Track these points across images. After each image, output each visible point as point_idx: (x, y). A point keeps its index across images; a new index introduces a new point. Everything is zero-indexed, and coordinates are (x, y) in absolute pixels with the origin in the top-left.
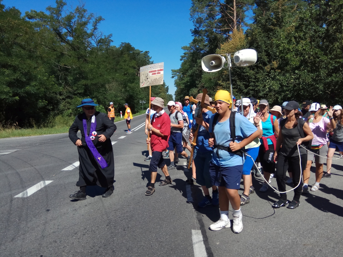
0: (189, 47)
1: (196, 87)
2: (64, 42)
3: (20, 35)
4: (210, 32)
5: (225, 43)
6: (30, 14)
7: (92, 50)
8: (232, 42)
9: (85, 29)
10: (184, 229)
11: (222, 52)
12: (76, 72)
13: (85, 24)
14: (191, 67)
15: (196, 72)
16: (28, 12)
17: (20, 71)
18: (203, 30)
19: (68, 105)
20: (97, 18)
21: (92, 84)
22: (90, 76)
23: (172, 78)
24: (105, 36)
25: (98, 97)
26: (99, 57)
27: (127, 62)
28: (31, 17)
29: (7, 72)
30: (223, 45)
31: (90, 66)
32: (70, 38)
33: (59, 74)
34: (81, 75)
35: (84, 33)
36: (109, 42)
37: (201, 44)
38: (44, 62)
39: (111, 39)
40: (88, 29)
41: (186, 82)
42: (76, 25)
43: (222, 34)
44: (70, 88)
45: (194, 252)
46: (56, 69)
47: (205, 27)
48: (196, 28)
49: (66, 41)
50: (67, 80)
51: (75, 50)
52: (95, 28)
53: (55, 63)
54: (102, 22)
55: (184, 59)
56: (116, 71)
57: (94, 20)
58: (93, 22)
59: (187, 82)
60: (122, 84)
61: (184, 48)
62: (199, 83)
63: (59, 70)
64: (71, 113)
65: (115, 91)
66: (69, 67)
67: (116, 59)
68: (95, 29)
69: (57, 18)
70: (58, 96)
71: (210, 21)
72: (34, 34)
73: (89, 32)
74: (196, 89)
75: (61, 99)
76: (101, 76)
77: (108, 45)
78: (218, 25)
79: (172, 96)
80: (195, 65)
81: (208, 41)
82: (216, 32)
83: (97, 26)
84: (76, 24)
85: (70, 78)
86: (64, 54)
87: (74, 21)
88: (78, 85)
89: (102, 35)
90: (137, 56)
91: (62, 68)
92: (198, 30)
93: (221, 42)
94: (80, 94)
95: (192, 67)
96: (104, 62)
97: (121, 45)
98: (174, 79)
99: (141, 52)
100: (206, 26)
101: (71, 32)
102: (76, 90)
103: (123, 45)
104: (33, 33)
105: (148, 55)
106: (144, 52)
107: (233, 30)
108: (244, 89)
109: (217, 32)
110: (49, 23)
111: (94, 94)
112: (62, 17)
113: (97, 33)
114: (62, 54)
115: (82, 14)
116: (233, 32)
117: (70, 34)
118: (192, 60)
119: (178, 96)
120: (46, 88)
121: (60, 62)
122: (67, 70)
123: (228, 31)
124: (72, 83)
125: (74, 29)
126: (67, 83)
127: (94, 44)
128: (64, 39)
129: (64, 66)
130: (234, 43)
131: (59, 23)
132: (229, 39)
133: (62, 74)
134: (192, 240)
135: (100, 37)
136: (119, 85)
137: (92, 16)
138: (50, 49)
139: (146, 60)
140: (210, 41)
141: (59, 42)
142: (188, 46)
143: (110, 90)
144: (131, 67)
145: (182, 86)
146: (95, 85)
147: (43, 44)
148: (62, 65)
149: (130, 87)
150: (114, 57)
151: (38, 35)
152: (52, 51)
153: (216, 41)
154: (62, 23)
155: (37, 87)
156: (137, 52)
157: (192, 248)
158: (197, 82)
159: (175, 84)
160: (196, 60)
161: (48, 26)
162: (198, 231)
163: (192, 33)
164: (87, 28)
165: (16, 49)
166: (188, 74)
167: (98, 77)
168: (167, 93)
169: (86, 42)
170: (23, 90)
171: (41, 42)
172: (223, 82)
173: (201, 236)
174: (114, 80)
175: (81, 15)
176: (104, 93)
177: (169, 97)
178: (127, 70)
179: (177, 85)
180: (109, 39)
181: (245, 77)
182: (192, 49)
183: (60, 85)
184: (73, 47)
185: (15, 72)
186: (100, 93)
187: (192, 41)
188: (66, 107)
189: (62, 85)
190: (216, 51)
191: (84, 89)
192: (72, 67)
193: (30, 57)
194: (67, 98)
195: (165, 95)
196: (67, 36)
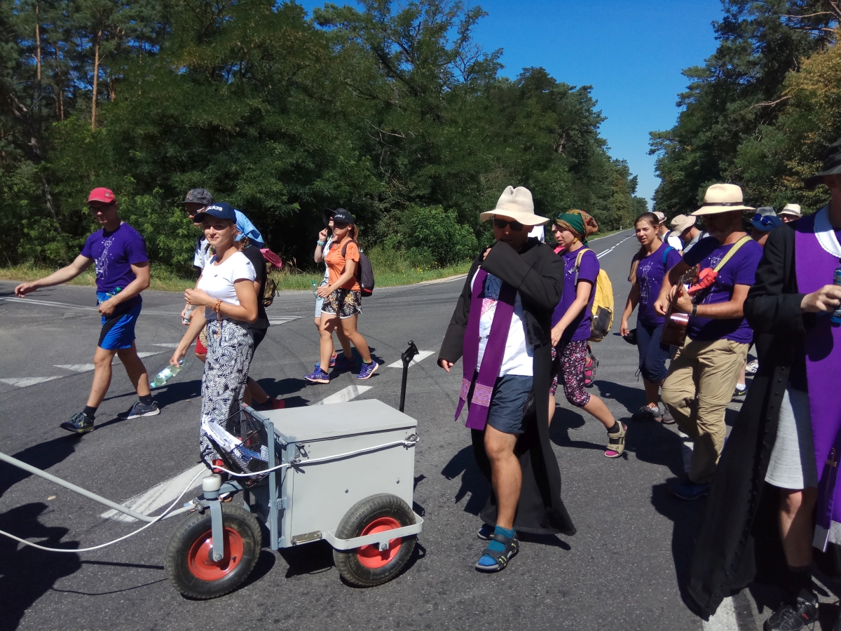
0: (704, 71)
1: (719, 178)
2: (392, 77)
3: (304, 64)
4: (771, 24)
5: (814, 56)
6: (324, 14)
7: (454, 91)
8: (838, 49)
9: (442, 41)
11: (805, 78)
12: (414, 147)
13: (442, 28)
14: (708, 122)
15: (723, 136)
16: (319, 9)
17: (304, 146)
18: (749, 20)
19: (394, 223)
20: (470, 13)
21: (449, 173)
22: (446, 154)
23: (649, 154)
24: (485, 55)
25: (461, 206)
26: (467, 108)
27: (534, 118)
28: (324, 21)
29: (279, 148)
30: (808, 59)
31: (448, 130)
32: (407, 67)
33: (379, 152)
34: (428, 154)
35: (438, 51)
36: (495, 69)
37: (739, 59)
38: (350, 124)
39: (499, 61)
40: (447, 41)
41: (690, 163)
42: (420, 34)
43: (806, 29)
44: (400, 183)
46: (373, 140)
47: (757, 14)
48: (728, 17)
49: (399, 74)
50: (396, 166)
51: (416, 95)
52: (463, 36)
53: (372, 128)
54: (480, 20)
55: (687, 101)
57: (463, 18)
58: (461, 21)
59: (694, 163)
60: (518, 172)
61: (689, 73)
62: (729, 166)
63: (380, 143)
64: (400, 242)
66: (400, 134)
67: (508, 110)
68: (464, 38)
69: (379, 20)
70: (376, 203)
72: (332, 59)
73: (449, 47)
75: (381, 210)
76: (470, 154)
77: (492, 76)
78: (797, 6)
79: (645, 202)
80: (721, 119)
81: (762, 49)
82: (787, 25)
83: (468, 32)
84: (421, 31)
85: (402, 162)
86: (391, 104)
87: (418, 24)
88: (419, 177)
89: (479, 53)
90: (559, 101)
91: (386, 138)
92: (734, 21)
94: (421, 198)
95: (711, 124)
96: (479, 118)
97: (521, 75)
98: (655, 157)
99: (572, 88)
100: (761, 9)
101: (411, 52)
102: (415, 188)
103: (528, 74)
104: (330, 59)
105: (589, 95)
106: (577, 88)
109: (792, 24)
110: (362, 32)
111: (451, 199)
112: (392, 16)
113: (467, 49)
114: (388, 105)
115: (437, 5)
117: (407, 56)
118: (713, 106)
119: (662, 203)
120: (354, 185)
121: (382, 125)
122: (396, 141)
123: (826, 20)
124: (406, 173)
125: (418, 43)
126: (395, 174)
127: (459, 76)
128: (394, 69)
129: (392, 132)
131: (385, 31)
132: (827, 43)
133: (386, 152)
135: (475, 59)
136: (510, 175)
137: (458, 8)
138: (364, 94)
139: (581, 109)
140: (768, 50)
141: (382, 76)
142: (702, 65)
143: (488, 188)
144: (543, 128)
145: (679, 176)
146: (456, 176)
147: (349, 83)
148: (386, 130)
150: (502, 107)
151: (342, 62)
152: (367, 99)
153: (787, 49)
154: (391, 29)
155: (334, 183)
156: (562, 89)
158: (722, 164)
159: (657, 170)
160: (724, 103)
161: (359, 41)
163: (716, 32)
164: (445, 37)
165: (295, 97)
166: (696, 142)
167: (464, 156)
168: (633, 196)
169: (441, 73)
170: (309, 189)
171: (345, 79)
172: (803, 165)
174: (498, 164)
175: (433, 8)
176: (475, 197)
177: (635, 204)
178: (533, 138)
179: (663, 172)
180: (495, 61)
182: (712, 74)
183: (380, 176)
184: (413, 88)
185: (294, 150)
186: (465, 195)
187: (714, 52)
188: (391, 229)
189: (384, 177)
190: (785, 77)
191: (432, 187)
192: (407, 135)
193: (324, 114)
194: (394, 208)
195: (627, 198)
196: (400, 61)
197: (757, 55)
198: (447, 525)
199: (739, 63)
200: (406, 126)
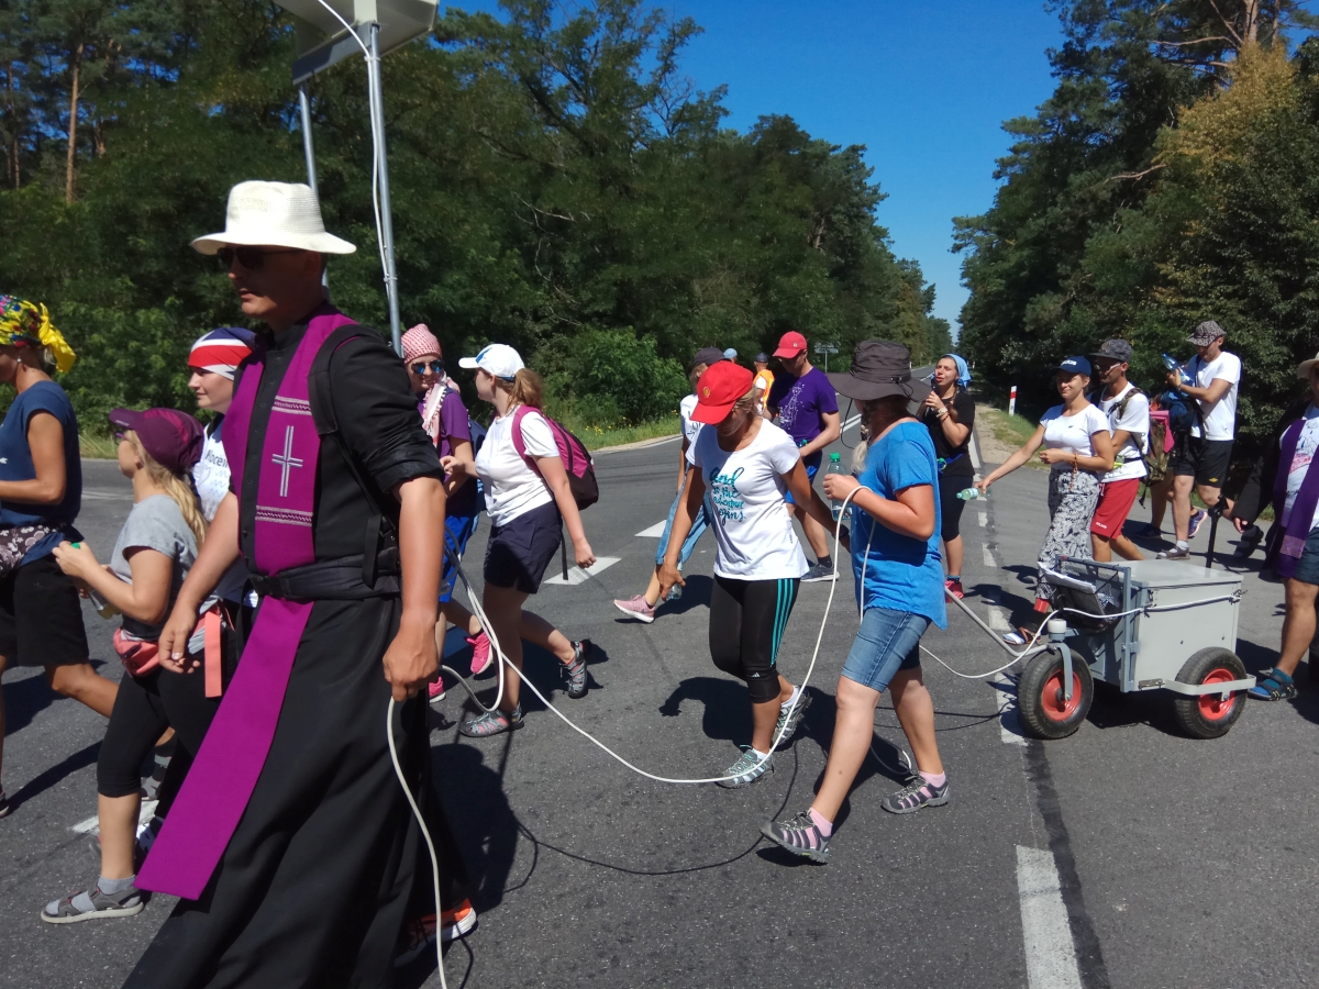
0: (1035, 124)
1: (1057, 289)
2: (555, 125)
3: (412, 102)
4: (1135, 55)
5: (1199, 104)
6: (445, 25)
7: (652, 149)
8: (1234, 95)
9: (632, 71)
10: (984, 838)
11: (1186, 138)
12: (589, 237)
13: (633, 50)
14: (1041, 203)
15: (1063, 225)
17: (413, 232)
18: (1102, 48)
19: (558, 355)
20: (676, 28)
21: (644, 278)
22: (639, 249)
23: (953, 252)
24: (700, 94)
25: (662, 329)
26: (673, 177)
27: (777, 193)
28: (445, 36)
29: (371, 235)
30: (1190, 108)
31: (642, 211)
32: (577, 110)
33: (533, 243)
34: (611, 247)
35: (627, 87)
36: (715, 117)
37: (1088, 106)
38: (488, 199)
39: (722, 103)
40: (640, 72)
41: (1014, 266)
42: (598, 60)
43: (1187, 64)
44: (567, 292)
45: (1021, 925)
46: (525, 224)
47: (1114, 39)
48: (1070, 43)
49: (564, 121)
50: (562, 265)
51: (592, 154)
52: (666, 64)
53: (521, 205)
54: (692, 40)
55: (1009, 170)
56: (732, 228)
57: (665, 35)
58: (663, 41)
59: (1020, 266)
60: (752, 277)
61: (1013, 127)
62: (1073, 271)
63: (534, 228)
64: (567, 386)
65: (723, 307)
66: (566, 215)
67: (737, 181)
68: (668, 67)
69: (534, 36)
70: (529, 324)
71: (1136, 11)
72: (457, 96)
73: (644, 81)
74: (1055, 298)
75: (536, 334)
76: (677, 248)
77: (710, 128)
78: (1174, 27)
79: (947, 326)
80: (1060, 198)
81: (1122, 92)
82: (1158, 56)
83: (673, 58)
84: (600, 55)
85: (570, 259)
86: (552, 168)
87: (594, 43)
88: (597, 284)
89: (690, 91)
90: (814, 168)
91: (544, 221)
92: (1079, 49)
93: (1180, 97)
94: (600, 316)
95: (1045, 207)
96: (692, 193)
97: (756, 126)
98: (960, 257)
99: (834, 149)
100: (1119, 32)
101: (584, 87)
102: (592, 301)
103: (766, 126)
104: (455, 96)
105: (861, 160)
106: (843, 149)
107: (1237, 43)
108: (1278, 301)
109: (1165, 55)
110: (506, 55)
111: (648, 318)
112: (553, 29)
113: (671, 85)
114: (548, 170)
115: (624, 15)
116: (1238, 53)
117: (577, 92)
118: (1048, 178)
119: (971, 327)
120: (493, 295)
121: (539, 201)
122: (561, 226)
123: (1217, 49)
124: (577, 276)
125: (594, 74)
126: (559, 277)
127: (659, 126)
128: (557, 114)
129: (553, 212)
130: (1244, 100)
131: (543, 53)
132: (1217, 85)
133: (545, 243)
134: (1015, 882)
135: (684, 100)
136: (740, 283)
137: (658, 20)
138: (509, 152)
139: (849, 180)
140: (1130, 94)
141: (538, 123)
142: (1033, 115)
143: (705, 302)
144: (790, 210)
145: (996, 285)
146: (655, 281)
147: (485, 133)
148: (545, 209)
149: (781, 291)
150: (726, 176)
151: (473, 101)
152: (514, 159)
153: (1159, 93)
154: (552, 51)
155: (462, 292)
156: (819, 150)
157: (1017, 907)
158: (1062, 269)
159: (963, 276)
160: (1065, 173)
161: (502, 67)
162: (1043, 852)
163: (1053, 65)
164: (637, 65)
166: (1023, 233)
167: (667, 251)
168: (928, 315)
169: (630, 121)
170: (421, 300)
171: (478, 127)
172: (1183, 270)
173: (1051, 873)
174: (722, 264)
175: (618, 19)
176: (686, 315)
177: (932, 329)
178: (775, 224)
179: (973, 280)
180: (715, 104)
181: (1285, 246)
182: (1048, 130)
183: (536, 282)
184: (587, 143)
186: (670, 312)
187: (1050, 96)
188: (553, 364)
189: (541, 283)
190: (1155, 136)
191: (617, 299)
192: (579, 217)
193: (445, 182)
194: (557, 331)
195: (920, 320)
196: (566, 101)
197: (1114, 101)
198: (635, 832)
199: (1087, 113)
200: (577, 203)
